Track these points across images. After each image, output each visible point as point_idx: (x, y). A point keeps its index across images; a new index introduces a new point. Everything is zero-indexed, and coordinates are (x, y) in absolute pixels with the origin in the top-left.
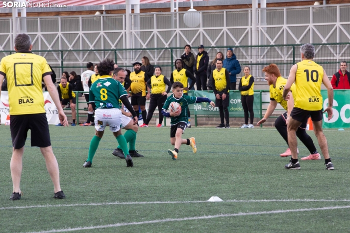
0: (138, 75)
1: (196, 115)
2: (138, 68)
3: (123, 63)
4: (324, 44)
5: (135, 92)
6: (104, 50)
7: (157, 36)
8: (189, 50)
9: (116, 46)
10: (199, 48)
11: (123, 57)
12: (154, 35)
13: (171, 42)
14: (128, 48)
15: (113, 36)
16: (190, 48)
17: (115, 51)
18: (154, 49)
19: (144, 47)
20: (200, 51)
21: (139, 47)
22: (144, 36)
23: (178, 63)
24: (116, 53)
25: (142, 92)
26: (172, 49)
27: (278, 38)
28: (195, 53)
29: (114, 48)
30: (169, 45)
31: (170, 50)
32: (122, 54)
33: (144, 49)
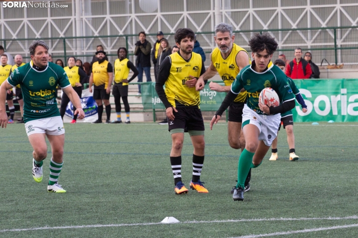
0: (101, 65)
1: (154, 110)
2: (101, 57)
3: (73, 53)
4: (294, 30)
5: (97, 85)
6: (52, 39)
7: (111, 23)
8: (144, 38)
9: (65, 34)
10: (158, 35)
11: (73, 46)
12: (106, 22)
13: (126, 29)
14: (78, 35)
15: (61, 24)
16: (145, 35)
17: (64, 39)
18: (107, 37)
19: (96, 34)
20: (159, 38)
21: (91, 35)
22: (95, 22)
23: (121, 52)
24: (64, 41)
25: (104, 84)
26: (127, 36)
27: (243, 23)
28: (152, 40)
29: (63, 36)
30: (124, 31)
31: (125, 37)
32: (71, 43)
33: (96, 37)
